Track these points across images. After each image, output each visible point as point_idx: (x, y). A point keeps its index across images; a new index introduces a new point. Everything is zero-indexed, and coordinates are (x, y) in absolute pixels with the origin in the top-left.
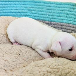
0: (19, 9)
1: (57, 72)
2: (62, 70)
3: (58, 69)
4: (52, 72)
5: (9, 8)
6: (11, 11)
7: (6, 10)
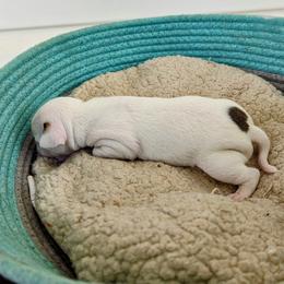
0: (217, 42)
1: (189, 243)
2: (205, 244)
3: (196, 236)
4: (178, 237)
5: (192, 38)
6: (197, 45)
7: (185, 42)
